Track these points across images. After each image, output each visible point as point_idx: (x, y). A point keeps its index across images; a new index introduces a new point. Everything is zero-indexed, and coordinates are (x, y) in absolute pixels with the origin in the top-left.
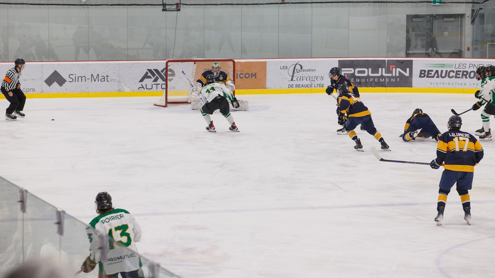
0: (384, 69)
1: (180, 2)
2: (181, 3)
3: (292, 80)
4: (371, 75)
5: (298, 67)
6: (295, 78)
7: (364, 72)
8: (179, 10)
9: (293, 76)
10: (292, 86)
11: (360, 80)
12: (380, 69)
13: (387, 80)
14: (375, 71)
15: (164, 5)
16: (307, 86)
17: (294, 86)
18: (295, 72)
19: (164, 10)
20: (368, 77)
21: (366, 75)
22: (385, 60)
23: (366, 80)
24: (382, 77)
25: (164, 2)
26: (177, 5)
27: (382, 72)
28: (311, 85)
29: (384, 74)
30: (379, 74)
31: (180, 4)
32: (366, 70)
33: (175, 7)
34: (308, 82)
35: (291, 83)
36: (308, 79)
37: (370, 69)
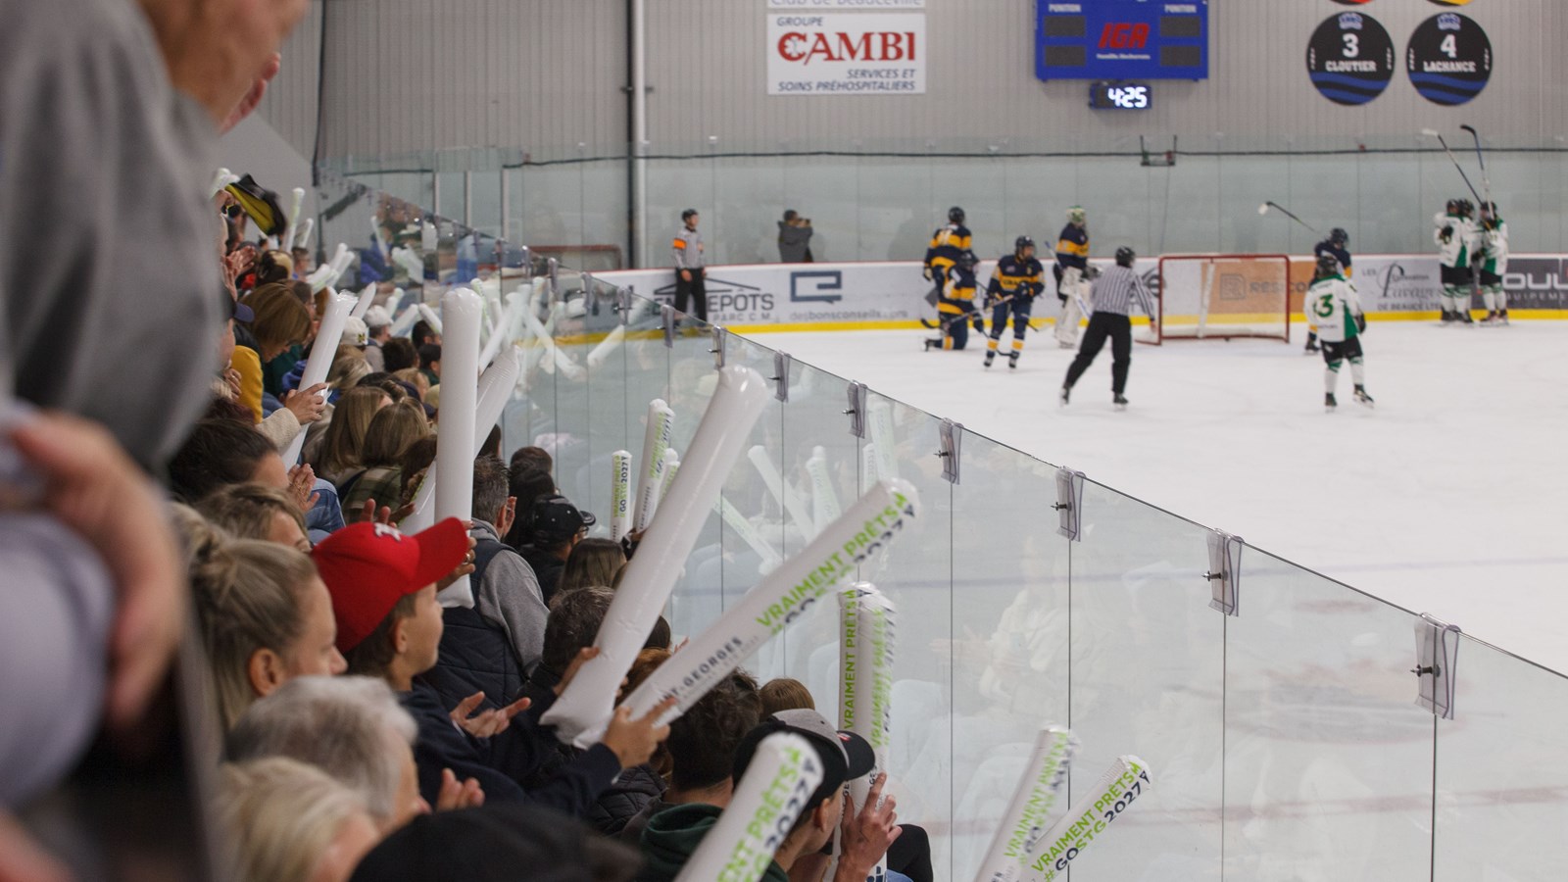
0: (1556, 277)
1: (1175, 146)
2: (1179, 149)
3: (1385, 295)
4: (1532, 286)
5: (1396, 272)
6: (1390, 293)
7: (1518, 281)
8: (1171, 163)
9: (1386, 289)
10: (1383, 307)
11: (1512, 296)
12: (1549, 277)
13: (1562, 297)
14: (1539, 278)
15: (1145, 154)
16: (1413, 307)
17: (1389, 307)
18: (1391, 279)
19: (1145, 163)
20: (1527, 290)
21: (1521, 286)
22: (1557, 261)
23: (1523, 297)
24: (1553, 290)
25: (1146, 149)
26: (1169, 154)
27: (1552, 281)
28: (1420, 307)
29: (1557, 286)
30: (1547, 286)
31: (1176, 152)
32: (1521, 276)
33: (1164, 158)
34: (1416, 301)
35: (1383, 301)
36: (1415, 293)
37: (1530, 276)
